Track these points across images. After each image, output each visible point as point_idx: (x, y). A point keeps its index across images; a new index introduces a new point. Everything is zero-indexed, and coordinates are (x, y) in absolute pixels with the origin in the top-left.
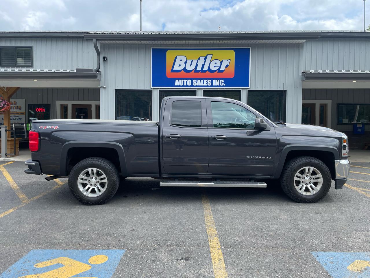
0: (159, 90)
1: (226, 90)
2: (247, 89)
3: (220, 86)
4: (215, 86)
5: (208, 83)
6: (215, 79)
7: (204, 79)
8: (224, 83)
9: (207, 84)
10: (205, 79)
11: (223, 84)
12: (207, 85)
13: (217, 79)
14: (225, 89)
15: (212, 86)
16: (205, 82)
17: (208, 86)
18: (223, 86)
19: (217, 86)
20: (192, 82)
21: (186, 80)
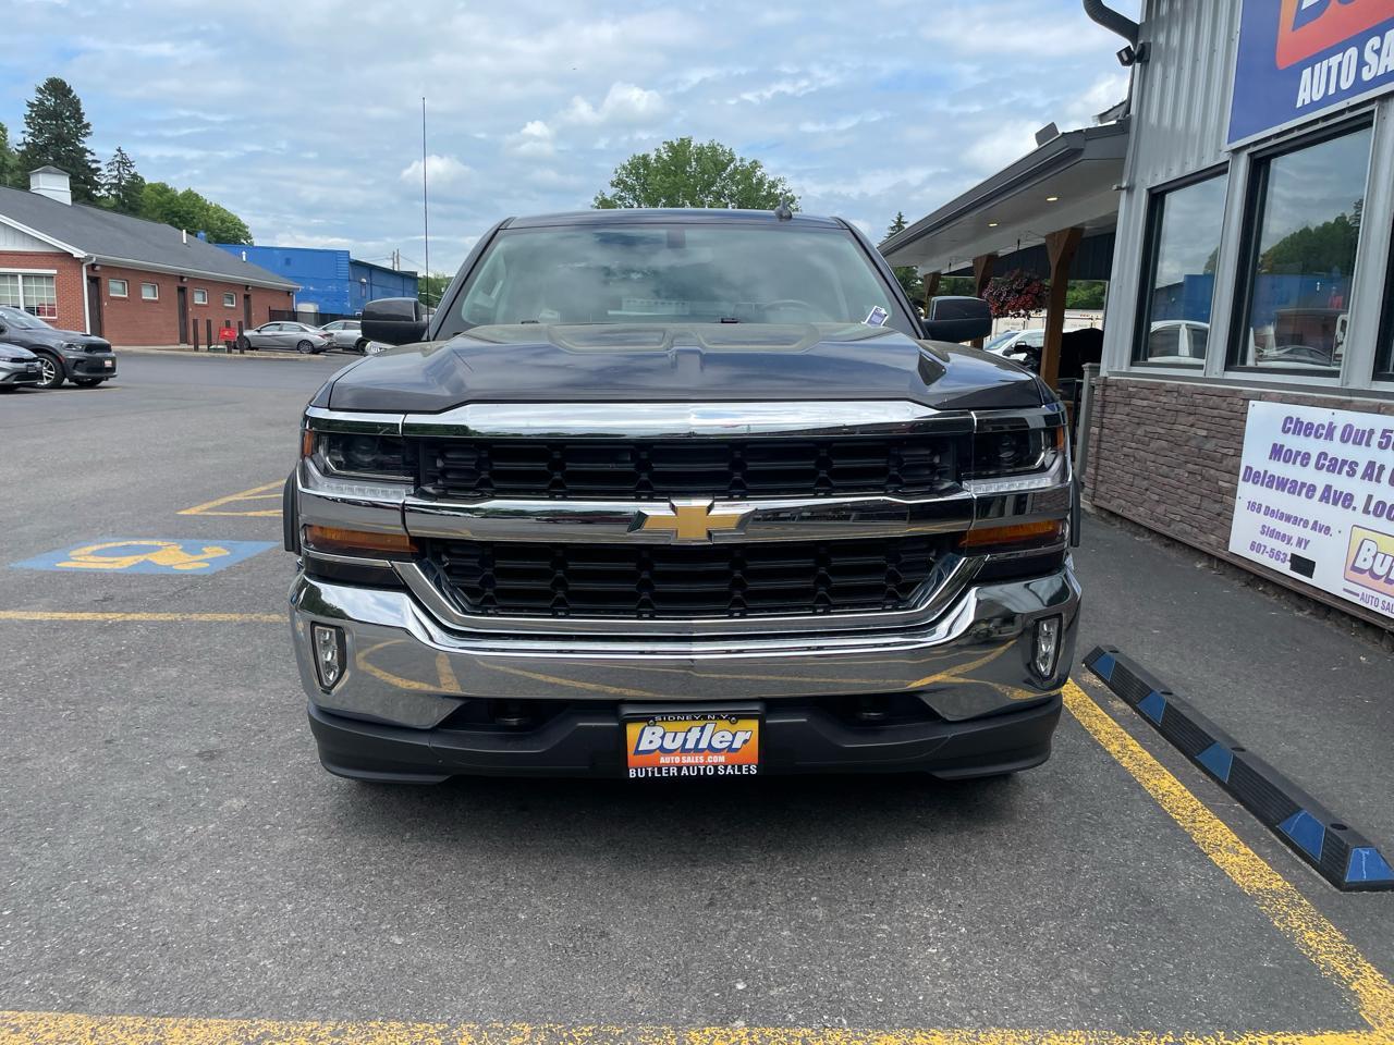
0: (1246, 153)
20: (1361, 63)
21: (1338, 57)
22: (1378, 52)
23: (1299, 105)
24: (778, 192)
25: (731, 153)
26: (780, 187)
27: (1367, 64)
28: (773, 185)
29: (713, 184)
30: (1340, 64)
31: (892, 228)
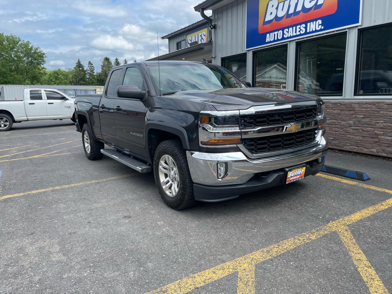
0: (252, 51)
1: (325, 35)
2: (357, 26)
3: (316, 31)
4: (310, 33)
5: (301, 30)
6: (310, 21)
7: (296, 25)
8: (322, 25)
9: (299, 31)
10: (298, 25)
11: (320, 26)
12: (299, 33)
13: (313, 21)
14: (323, 34)
15: (306, 33)
16: (298, 30)
17: (301, 35)
18: (321, 30)
19: (313, 32)
20: (283, 34)
21: (277, 32)
22: (288, 32)
23: (267, 41)
24: (38, 51)
25: (19, 38)
26: (39, 50)
27: (285, 34)
28: (37, 49)
29: (14, 48)
30: (278, 34)
31: (77, 63)
